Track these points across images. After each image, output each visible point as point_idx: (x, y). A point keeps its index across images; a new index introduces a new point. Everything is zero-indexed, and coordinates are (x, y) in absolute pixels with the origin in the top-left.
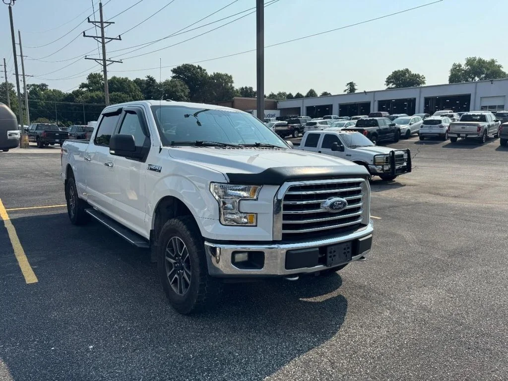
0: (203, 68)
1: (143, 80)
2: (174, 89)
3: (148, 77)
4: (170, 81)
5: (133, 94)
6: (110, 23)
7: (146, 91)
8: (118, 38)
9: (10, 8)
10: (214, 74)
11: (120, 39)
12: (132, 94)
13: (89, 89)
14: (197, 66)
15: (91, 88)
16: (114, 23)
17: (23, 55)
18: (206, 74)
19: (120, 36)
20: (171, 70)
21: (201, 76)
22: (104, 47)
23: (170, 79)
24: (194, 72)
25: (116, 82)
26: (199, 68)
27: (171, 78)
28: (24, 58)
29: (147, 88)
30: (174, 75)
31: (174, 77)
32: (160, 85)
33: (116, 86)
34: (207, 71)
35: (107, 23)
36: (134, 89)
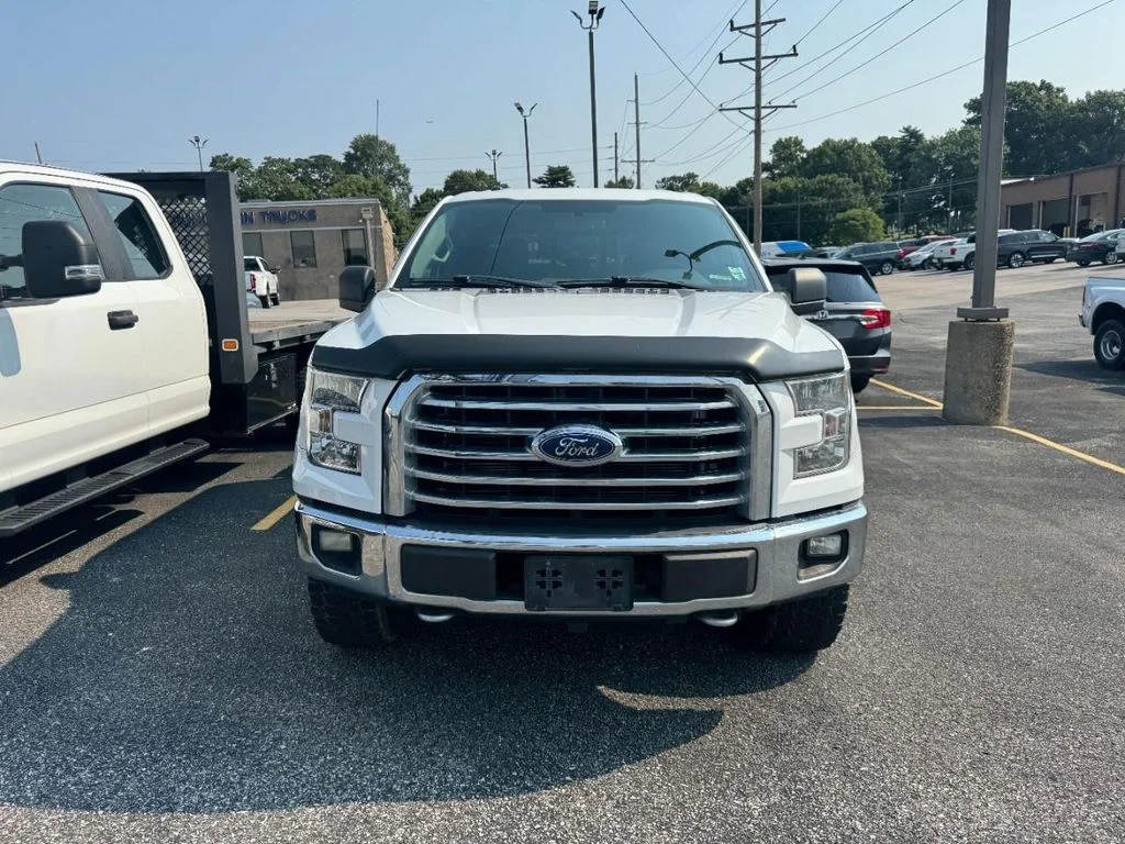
0: (1056, 85)
1: (894, 139)
2: (966, 152)
3: (907, 130)
4: (960, 133)
5: (866, 174)
6: (776, 22)
7: (898, 163)
8: (792, 52)
9: (591, 34)
10: (1088, 95)
11: (795, 54)
12: (864, 176)
13: (773, 174)
14: (1038, 84)
15: (776, 172)
16: (784, 20)
17: (641, 120)
18: (1065, 99)
19: (794, 47)
20: (965, 106)
21: (1048, 107)
22: (758, 79)
23: (959, 126)
24: (1029, 99)
25: (830, 152)
26: (1046, 86)
27: (963, 125)
28: (641, 126)
29: (900, 158)
30: (972, 115)
31: (970, 122)
32: (933, 146)
33: (829, 162)
34: (1066, 92)
35: (770, 23)
36: (869, 162)
